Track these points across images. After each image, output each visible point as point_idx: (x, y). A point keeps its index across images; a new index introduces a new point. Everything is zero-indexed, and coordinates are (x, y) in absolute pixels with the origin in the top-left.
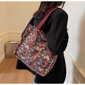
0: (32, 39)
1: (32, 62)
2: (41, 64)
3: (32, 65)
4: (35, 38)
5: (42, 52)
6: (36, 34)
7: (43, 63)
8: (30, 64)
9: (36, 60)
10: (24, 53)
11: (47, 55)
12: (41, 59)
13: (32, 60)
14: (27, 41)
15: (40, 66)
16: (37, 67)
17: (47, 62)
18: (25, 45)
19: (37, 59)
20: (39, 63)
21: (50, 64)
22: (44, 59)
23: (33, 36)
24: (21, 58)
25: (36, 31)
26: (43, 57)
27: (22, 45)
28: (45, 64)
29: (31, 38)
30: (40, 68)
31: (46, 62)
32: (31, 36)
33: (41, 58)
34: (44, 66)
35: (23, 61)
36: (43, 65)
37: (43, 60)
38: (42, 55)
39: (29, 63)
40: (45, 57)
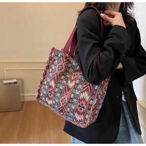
0: (59, 70)
1: (62, 107)
2: (78, 107)
3: (65, 111)
4: (62, 68)
5: (75, 88)
6: (64, 62)
7: (79, 106)
8: (62, 111)
9: (69, 102)
10: (50, 95)
11: (84, 91)
12: (75, 100)
13: (63, 104)
14: (51, 74)
15: (77, 111)
16: (72, 114)
17: (86, 103)
18: (49, 81)
19: (70, 100)
20: (73, 107)
21: (91, 105)
22: (81, 98)
23: (60, 64)
24: (48, 103)
25: (63, 56)
26: (79, 96)
27: (46, 82)
28: (84, 108)
29: (57, 69)
30: (76, 115)
31: (84, 104)
32: (56, 65)
33: (76, 98)
34: (82, 111)
35: (50, 107)
36: (81, 109)
37: (80, 100)
38: (76, 93)
39: (59, 109)
40: (82, 96)
